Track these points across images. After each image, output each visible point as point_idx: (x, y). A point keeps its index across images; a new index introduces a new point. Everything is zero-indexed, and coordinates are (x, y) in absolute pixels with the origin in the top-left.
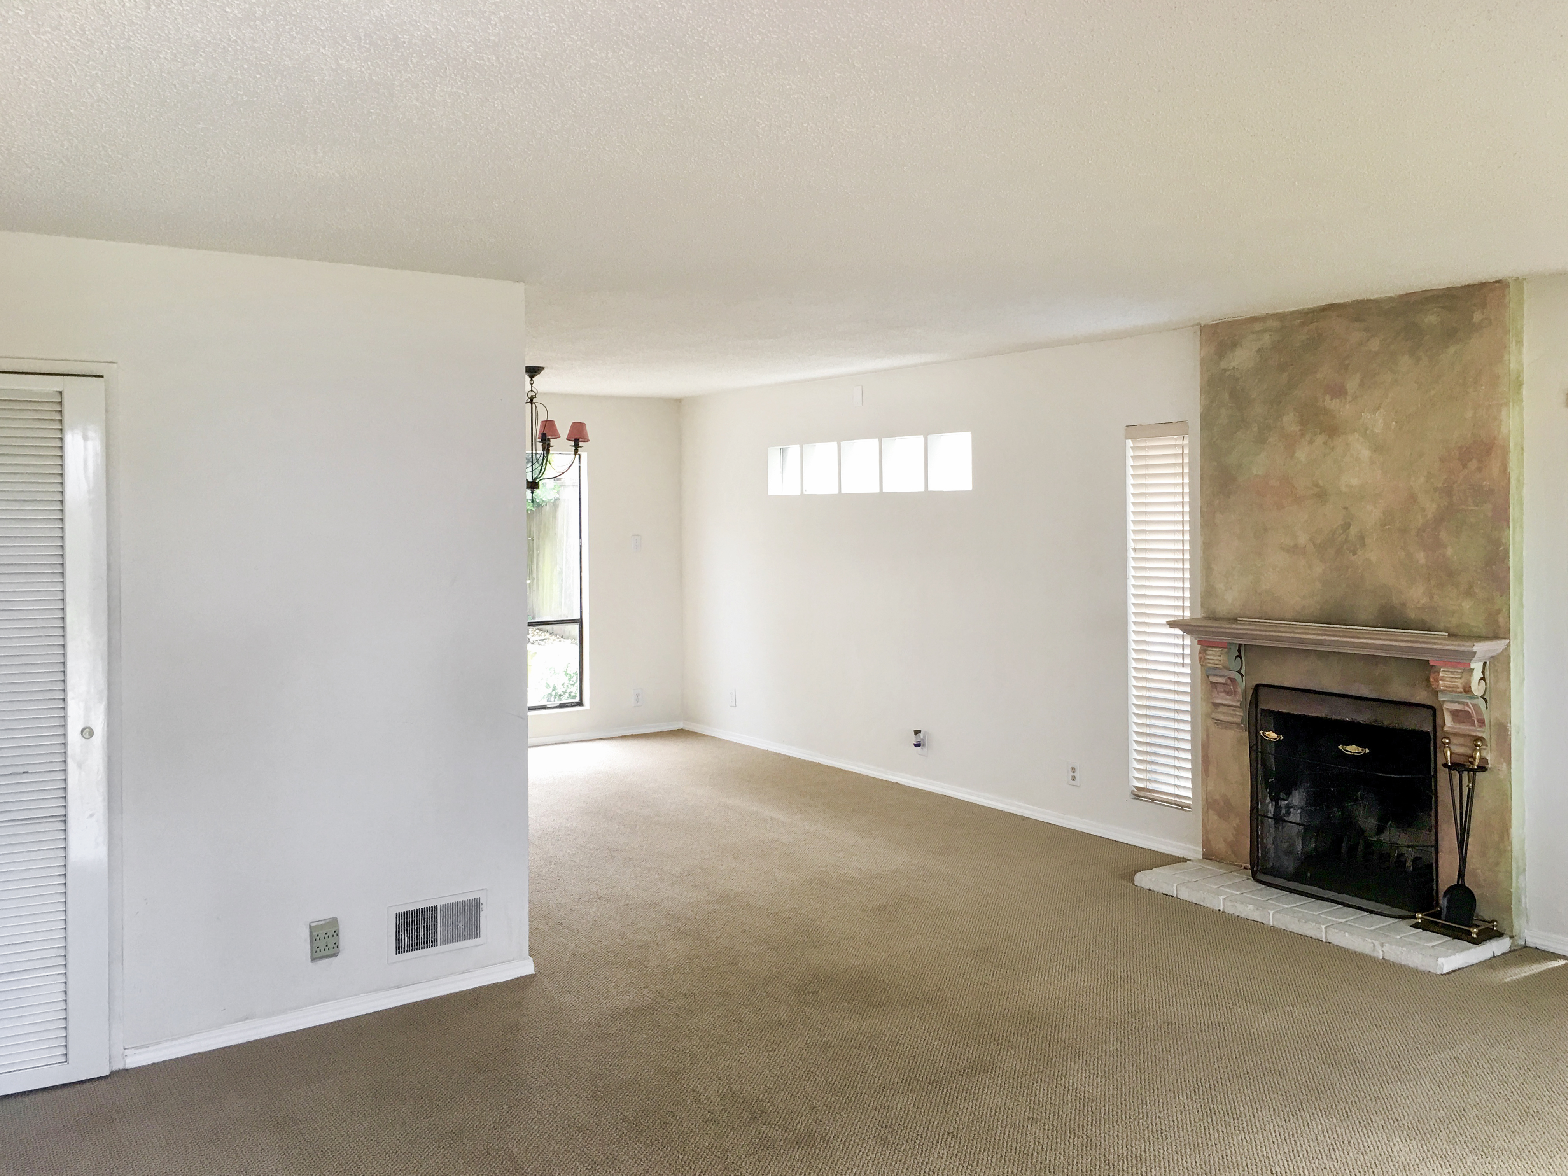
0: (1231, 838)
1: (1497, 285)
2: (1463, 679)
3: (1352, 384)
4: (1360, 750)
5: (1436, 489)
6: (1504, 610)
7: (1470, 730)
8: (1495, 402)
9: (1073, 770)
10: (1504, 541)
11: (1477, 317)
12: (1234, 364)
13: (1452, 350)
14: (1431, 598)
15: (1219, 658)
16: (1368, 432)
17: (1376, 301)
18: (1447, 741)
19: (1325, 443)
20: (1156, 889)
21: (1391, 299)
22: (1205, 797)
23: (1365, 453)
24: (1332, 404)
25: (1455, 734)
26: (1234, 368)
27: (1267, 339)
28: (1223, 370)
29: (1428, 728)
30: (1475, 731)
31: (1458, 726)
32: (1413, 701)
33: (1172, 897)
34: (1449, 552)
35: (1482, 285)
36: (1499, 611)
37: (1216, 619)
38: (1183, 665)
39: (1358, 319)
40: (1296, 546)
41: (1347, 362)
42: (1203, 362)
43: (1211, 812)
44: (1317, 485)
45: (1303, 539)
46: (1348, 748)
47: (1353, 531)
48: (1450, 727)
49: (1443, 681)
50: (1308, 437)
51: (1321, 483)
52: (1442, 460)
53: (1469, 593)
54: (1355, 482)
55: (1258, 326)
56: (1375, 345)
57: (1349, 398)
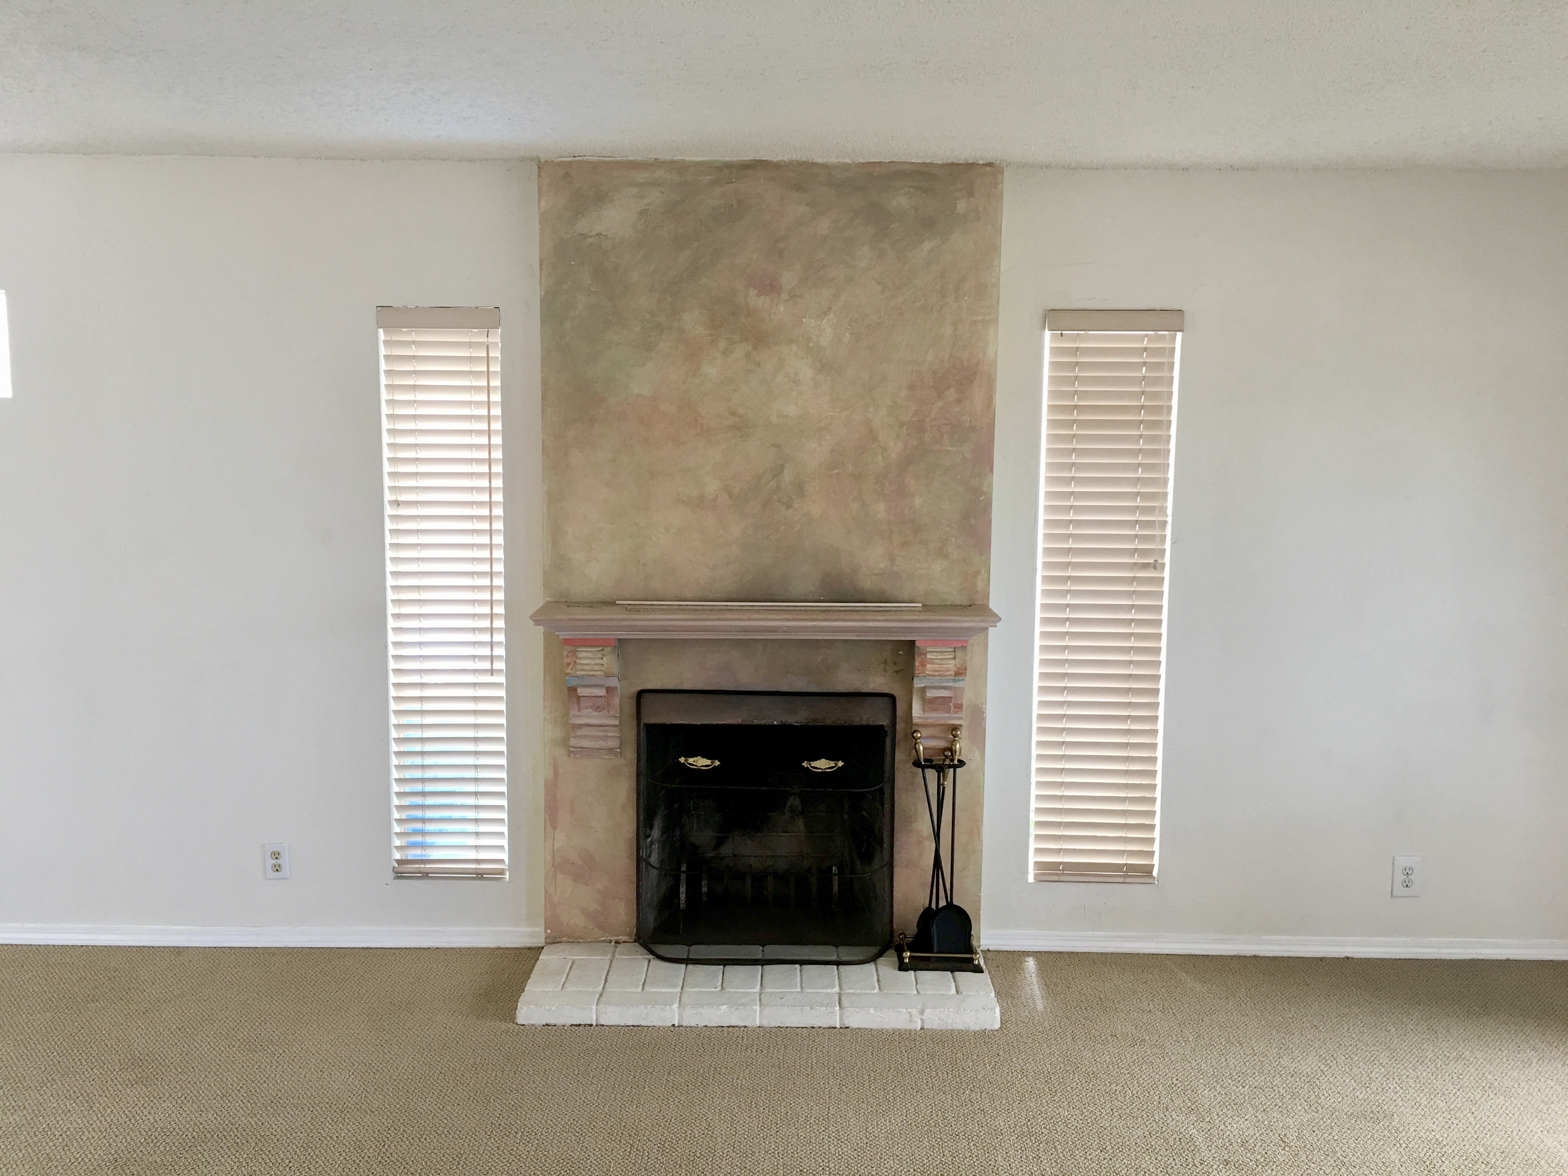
0: (594, 906)
1: (988, 169)
2: (957, 660)
3: (789, 279)
4: (832, 764)
5: (902, 425)
6: (983, 571)
7: (944, 718)
8: (980, 318)
9: (276, 855)
10: (985, 489)
11: (962, 206)
12: (597, 229)
13: (927, 246)
14: (892, 560)
15: (600, 661)
16: (811, 345)
17: (824, 166)
18: (919, 735)
19: (747, 355)
20: (560, 1021)
21: (846, 167)
22: (549, 858)
23: (807, 372)
24: (760, 302)
25: (925, 726)
26: (599, 235)
27: (655, 198)
28: (580, 234)
29: (884, 721)
30: (950, 718)
31: (927, 715)
32: (865, 690)
33: (591, 1025)
34: (918, 502)
35: (970, 166)
36: (978, 573)
37: (571, 604)
38: (492, 672)
39: (799, 188)
40: (701, 498)
41: (781, 245)
42: (544, 218)
43: (560, 876)
44: (734, 414)
45: (712, 486)
46: (815, 764)
47: (788, 476)
48: (919, 718)
49: (932, 664)
50: (722, 345)
51: (741, 411)
52: (911, 387)
53: (941, 553)
54: (792, 410)
55: (642, 176)
56: (823, 226)
57: (784, 296)
